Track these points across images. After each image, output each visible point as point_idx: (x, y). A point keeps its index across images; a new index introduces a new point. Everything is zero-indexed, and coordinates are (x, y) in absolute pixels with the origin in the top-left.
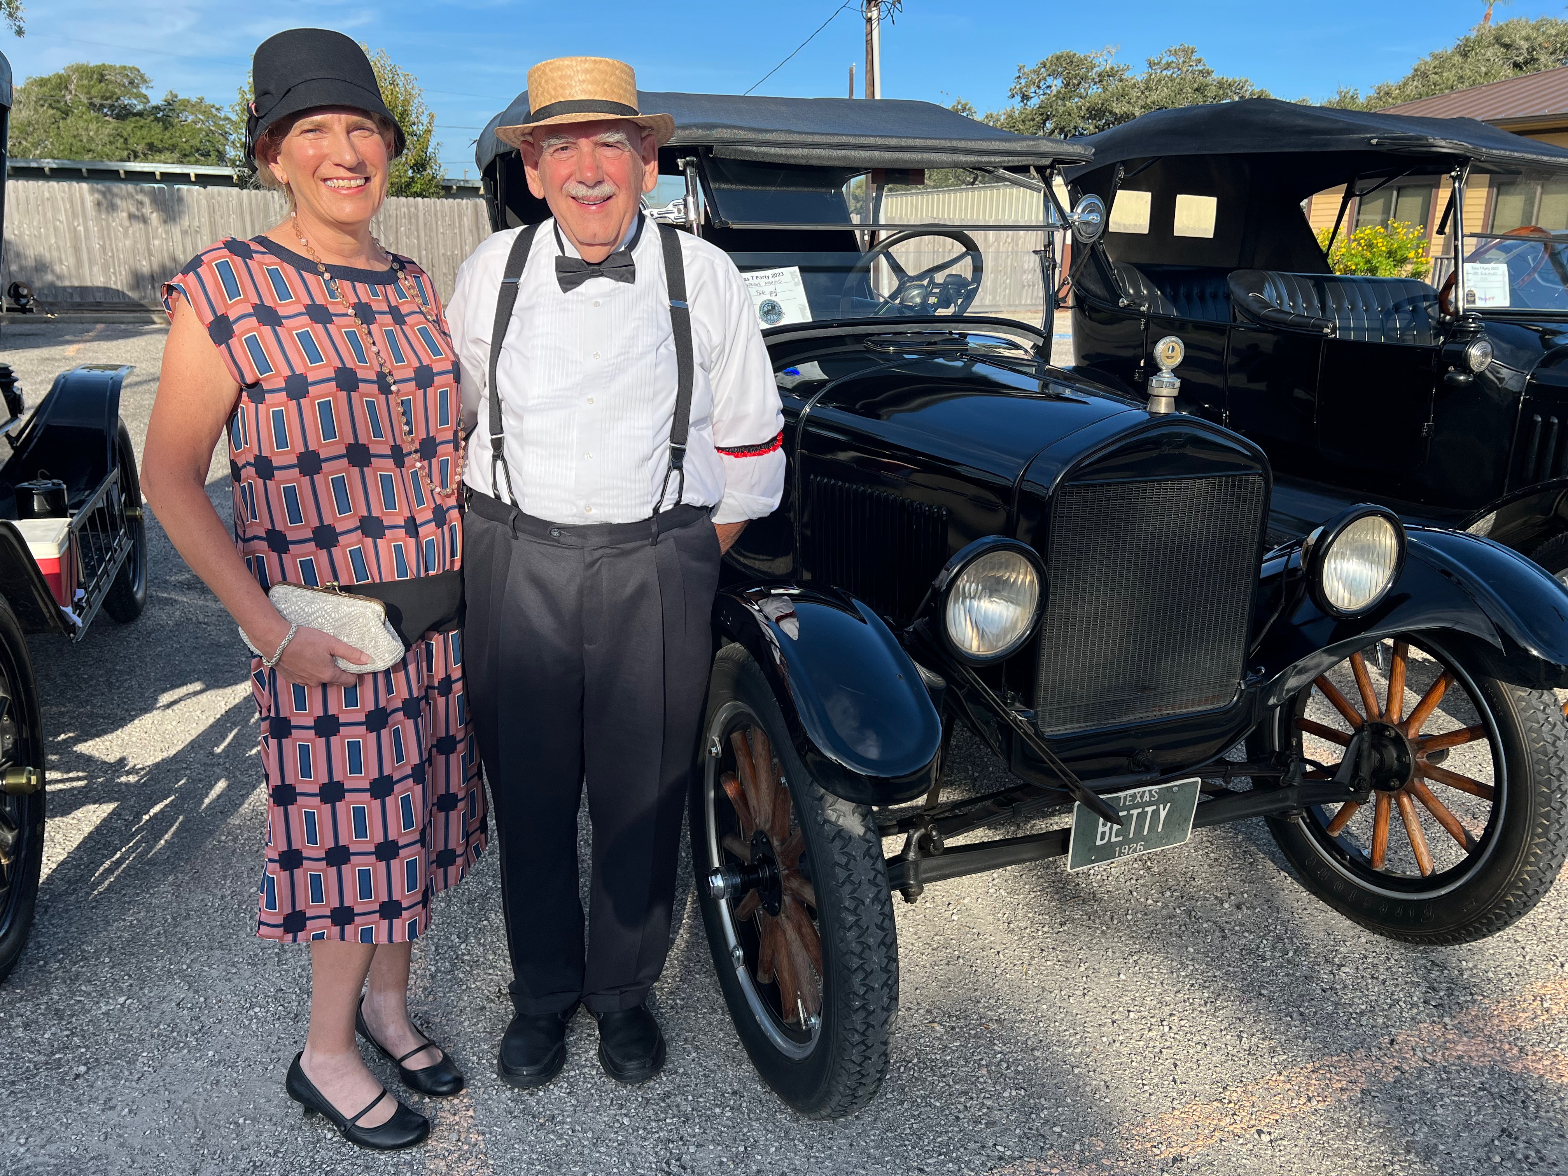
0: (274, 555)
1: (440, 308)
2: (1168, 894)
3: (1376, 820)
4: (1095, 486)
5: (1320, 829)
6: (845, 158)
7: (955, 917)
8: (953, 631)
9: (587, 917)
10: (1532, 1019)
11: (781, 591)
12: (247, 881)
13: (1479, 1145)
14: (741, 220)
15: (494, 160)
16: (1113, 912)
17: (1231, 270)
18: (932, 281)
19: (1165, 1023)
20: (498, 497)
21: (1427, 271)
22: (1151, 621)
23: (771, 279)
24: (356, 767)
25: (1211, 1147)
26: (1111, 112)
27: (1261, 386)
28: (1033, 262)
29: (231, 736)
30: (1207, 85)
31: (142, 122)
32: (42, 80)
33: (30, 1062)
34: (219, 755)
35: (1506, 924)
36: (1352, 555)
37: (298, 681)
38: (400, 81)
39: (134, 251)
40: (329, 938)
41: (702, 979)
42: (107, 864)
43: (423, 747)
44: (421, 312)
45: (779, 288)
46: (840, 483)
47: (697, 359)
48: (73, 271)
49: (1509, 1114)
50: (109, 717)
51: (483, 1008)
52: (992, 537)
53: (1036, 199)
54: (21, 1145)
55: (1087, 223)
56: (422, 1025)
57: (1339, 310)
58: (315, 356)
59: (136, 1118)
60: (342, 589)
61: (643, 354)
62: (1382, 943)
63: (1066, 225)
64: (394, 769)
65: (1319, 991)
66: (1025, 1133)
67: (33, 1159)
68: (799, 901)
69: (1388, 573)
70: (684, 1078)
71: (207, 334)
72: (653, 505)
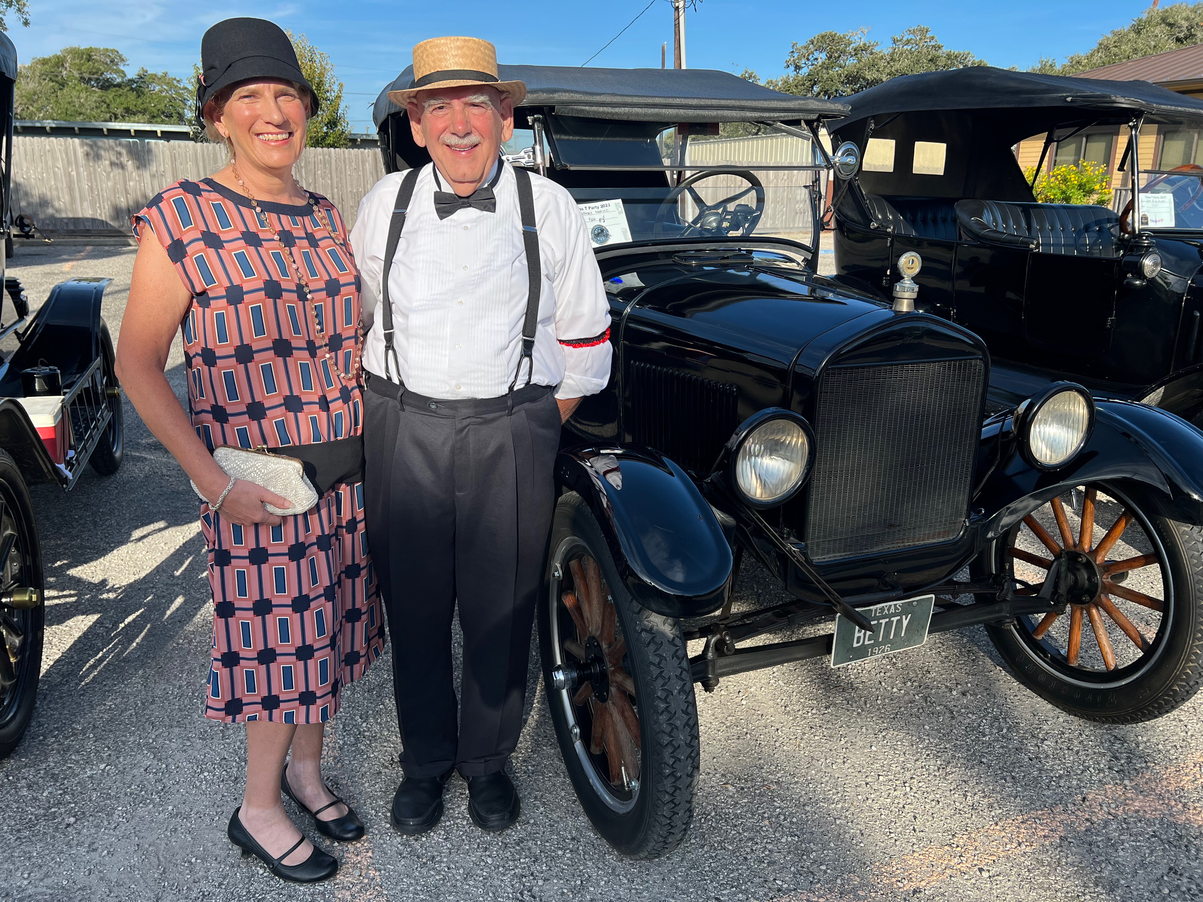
0: (218, 425)
1: (346, 232)
2: (909, 684)
3: (1071, 626)
4: (852, 368)
5: (1028, 633)
6: (657, 115)
7: (744, 702)
8: (741, 482)
9: (459, 702)
10: (1193, 782)
11: (608, 451)
12: (199, 674)
13: (1151, 880)
14: (576, 163)
15: (387, 118)
16: (867, 698)
17: (957, 200)
18: (725, 210)
19: (907, 785)
20: (389, 378)
21: (1109, 200)
22: (895, 473)
23: (600, 209)
24: (281, 587)
25: (943, 881)
26: (864, 78)
27: (981, 290)
28: (804, 194)
29: (187, 563)
30: (938, 57)
31: (121, 91)
32: (44, 60)
33: (32, 814)
34: (178, 577)
35: (1173, 708)
36: (1053, 421)
37: (236, 522)
38: (317, 58)
39: (115, 190)
40: (260, 719)
41: (549, 750)
42: (92, 661)
43: (333, 573)
44: (331, 237)
45: (607, 216)
46: (654, 367)
47: (543, 271)
48: (69, 207)
49: (1175, 856)
50: (94, 548)
51: (380, 773)
52: (772, 409)
53: (807, 145)
54: (25, 879)
55: (846, 164)
56: (332, 786)
57: (1041, 230)
58: (249, 272)
59: (113, 858)
60: (270, 450)
61: (502, 267)
62: (1076, 722)
63: (829, 165)
64: (311, 590)
65: (1027, 760)
66: (798, 870)
67: (34, 890)
68: (623, 692)
69: (1081, 435)
70: (534, 827)
71: (166, 254)
72: (509, 384)
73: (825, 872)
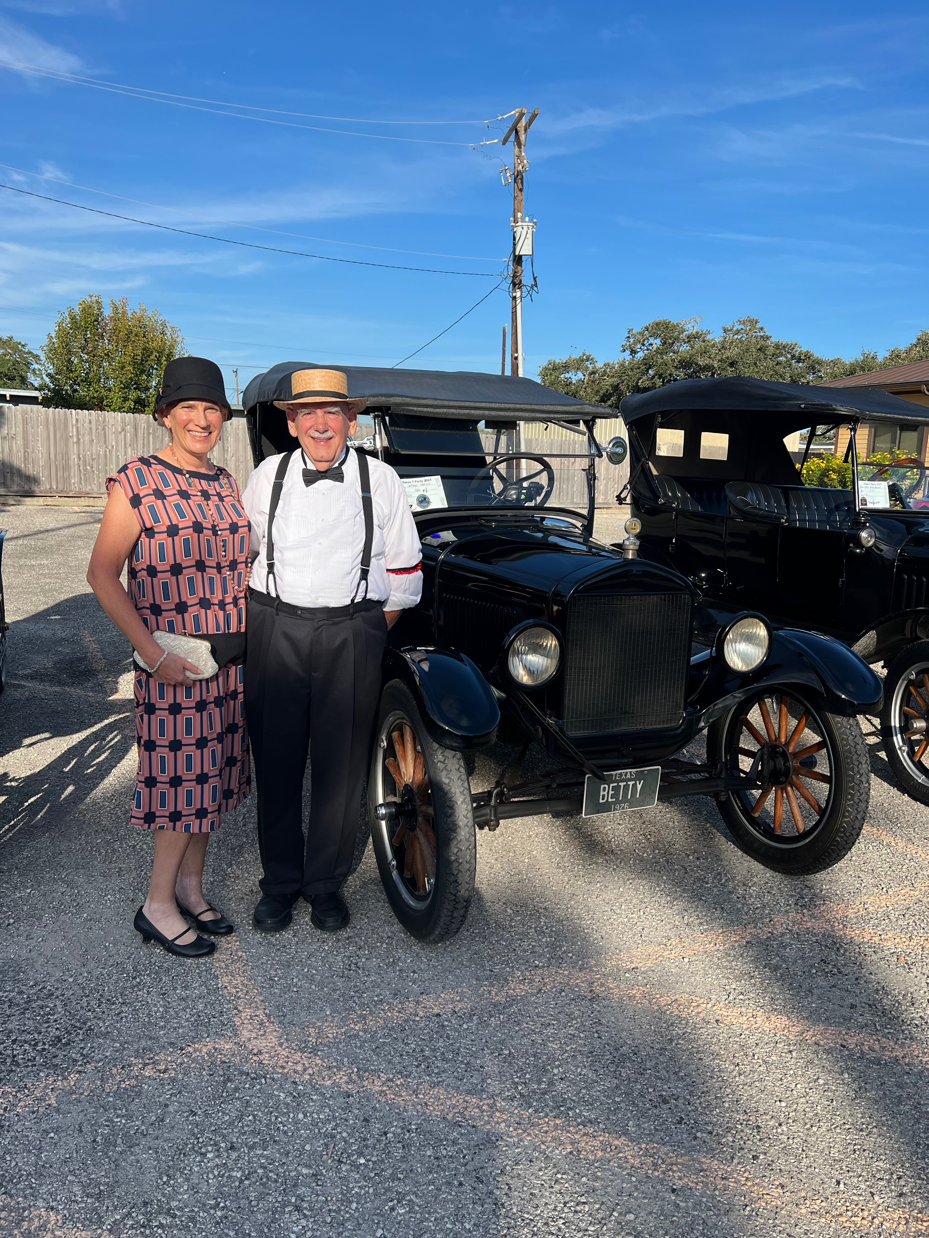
0: (154, 616)
1: (240, 494)
3: (776, 801)
4: (592, 596)
5: (748, 813)
6: (468, 414)
7: (526, 861)
8: (512, 671)
10: (856, 913)
11: (420, 647)
12: (94, 837)
13: (806, 966)
14: (406, 449)
15: (256, 405)
17: (729, 481)
18: (522, 486)
19: (641, 911)
20: (268, 593)
23: (424, 482)
24: (189, 732)
25: (655, 964)
26: (696, 364)
29: (73, 763)
30: (767, 347)
34: (67, 772)
36: (741, 639)
40: (166, 829)
42: (7, 827)
44: (231, 496)
45: (429, 487)
46: (460, 598)
47: (376, 522)
49: (828, 953)
51: (243, 898)
52: (532, 620)
53: (583, 439)
55: (616, 453)
57: (799, 509)
58: (183, 516)
59: (46, 943)
60: (189, 634)
61: (348, 520)
62: (778, 876)
63: (600, 454)
64: (208, 734)
65: (735, 898)
66: (552, 957)
68: (426, 818)
70: (360, 931)
71: (129, 502)
72: (351, 598)
73: (571, 958)
